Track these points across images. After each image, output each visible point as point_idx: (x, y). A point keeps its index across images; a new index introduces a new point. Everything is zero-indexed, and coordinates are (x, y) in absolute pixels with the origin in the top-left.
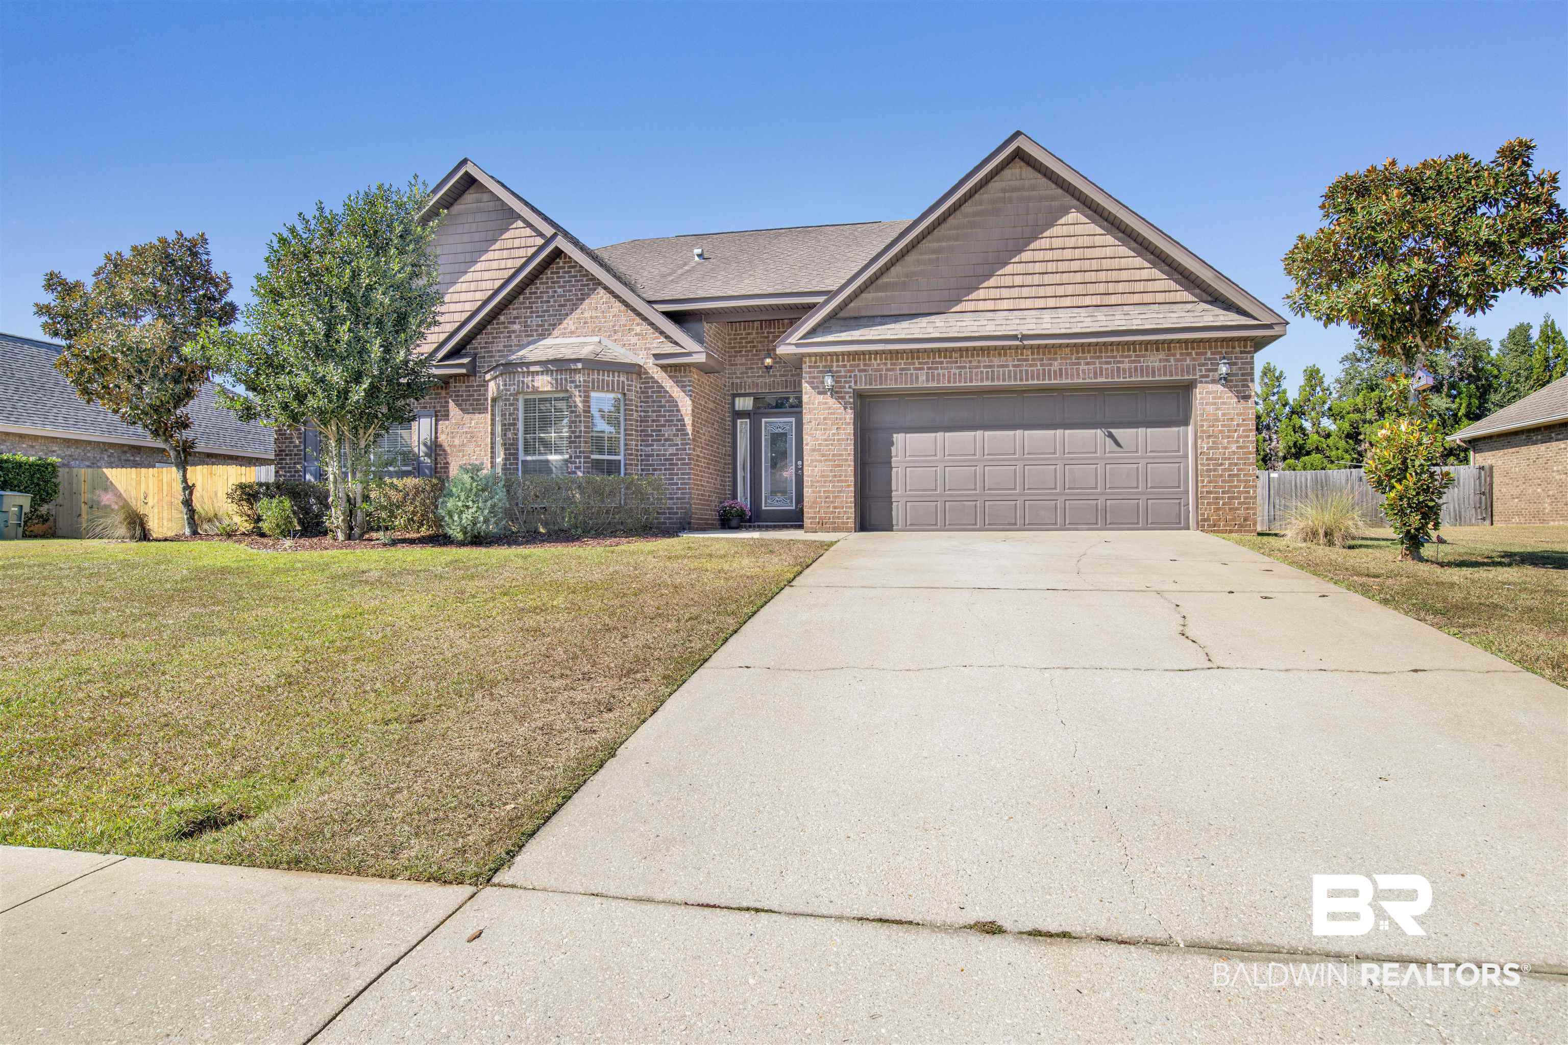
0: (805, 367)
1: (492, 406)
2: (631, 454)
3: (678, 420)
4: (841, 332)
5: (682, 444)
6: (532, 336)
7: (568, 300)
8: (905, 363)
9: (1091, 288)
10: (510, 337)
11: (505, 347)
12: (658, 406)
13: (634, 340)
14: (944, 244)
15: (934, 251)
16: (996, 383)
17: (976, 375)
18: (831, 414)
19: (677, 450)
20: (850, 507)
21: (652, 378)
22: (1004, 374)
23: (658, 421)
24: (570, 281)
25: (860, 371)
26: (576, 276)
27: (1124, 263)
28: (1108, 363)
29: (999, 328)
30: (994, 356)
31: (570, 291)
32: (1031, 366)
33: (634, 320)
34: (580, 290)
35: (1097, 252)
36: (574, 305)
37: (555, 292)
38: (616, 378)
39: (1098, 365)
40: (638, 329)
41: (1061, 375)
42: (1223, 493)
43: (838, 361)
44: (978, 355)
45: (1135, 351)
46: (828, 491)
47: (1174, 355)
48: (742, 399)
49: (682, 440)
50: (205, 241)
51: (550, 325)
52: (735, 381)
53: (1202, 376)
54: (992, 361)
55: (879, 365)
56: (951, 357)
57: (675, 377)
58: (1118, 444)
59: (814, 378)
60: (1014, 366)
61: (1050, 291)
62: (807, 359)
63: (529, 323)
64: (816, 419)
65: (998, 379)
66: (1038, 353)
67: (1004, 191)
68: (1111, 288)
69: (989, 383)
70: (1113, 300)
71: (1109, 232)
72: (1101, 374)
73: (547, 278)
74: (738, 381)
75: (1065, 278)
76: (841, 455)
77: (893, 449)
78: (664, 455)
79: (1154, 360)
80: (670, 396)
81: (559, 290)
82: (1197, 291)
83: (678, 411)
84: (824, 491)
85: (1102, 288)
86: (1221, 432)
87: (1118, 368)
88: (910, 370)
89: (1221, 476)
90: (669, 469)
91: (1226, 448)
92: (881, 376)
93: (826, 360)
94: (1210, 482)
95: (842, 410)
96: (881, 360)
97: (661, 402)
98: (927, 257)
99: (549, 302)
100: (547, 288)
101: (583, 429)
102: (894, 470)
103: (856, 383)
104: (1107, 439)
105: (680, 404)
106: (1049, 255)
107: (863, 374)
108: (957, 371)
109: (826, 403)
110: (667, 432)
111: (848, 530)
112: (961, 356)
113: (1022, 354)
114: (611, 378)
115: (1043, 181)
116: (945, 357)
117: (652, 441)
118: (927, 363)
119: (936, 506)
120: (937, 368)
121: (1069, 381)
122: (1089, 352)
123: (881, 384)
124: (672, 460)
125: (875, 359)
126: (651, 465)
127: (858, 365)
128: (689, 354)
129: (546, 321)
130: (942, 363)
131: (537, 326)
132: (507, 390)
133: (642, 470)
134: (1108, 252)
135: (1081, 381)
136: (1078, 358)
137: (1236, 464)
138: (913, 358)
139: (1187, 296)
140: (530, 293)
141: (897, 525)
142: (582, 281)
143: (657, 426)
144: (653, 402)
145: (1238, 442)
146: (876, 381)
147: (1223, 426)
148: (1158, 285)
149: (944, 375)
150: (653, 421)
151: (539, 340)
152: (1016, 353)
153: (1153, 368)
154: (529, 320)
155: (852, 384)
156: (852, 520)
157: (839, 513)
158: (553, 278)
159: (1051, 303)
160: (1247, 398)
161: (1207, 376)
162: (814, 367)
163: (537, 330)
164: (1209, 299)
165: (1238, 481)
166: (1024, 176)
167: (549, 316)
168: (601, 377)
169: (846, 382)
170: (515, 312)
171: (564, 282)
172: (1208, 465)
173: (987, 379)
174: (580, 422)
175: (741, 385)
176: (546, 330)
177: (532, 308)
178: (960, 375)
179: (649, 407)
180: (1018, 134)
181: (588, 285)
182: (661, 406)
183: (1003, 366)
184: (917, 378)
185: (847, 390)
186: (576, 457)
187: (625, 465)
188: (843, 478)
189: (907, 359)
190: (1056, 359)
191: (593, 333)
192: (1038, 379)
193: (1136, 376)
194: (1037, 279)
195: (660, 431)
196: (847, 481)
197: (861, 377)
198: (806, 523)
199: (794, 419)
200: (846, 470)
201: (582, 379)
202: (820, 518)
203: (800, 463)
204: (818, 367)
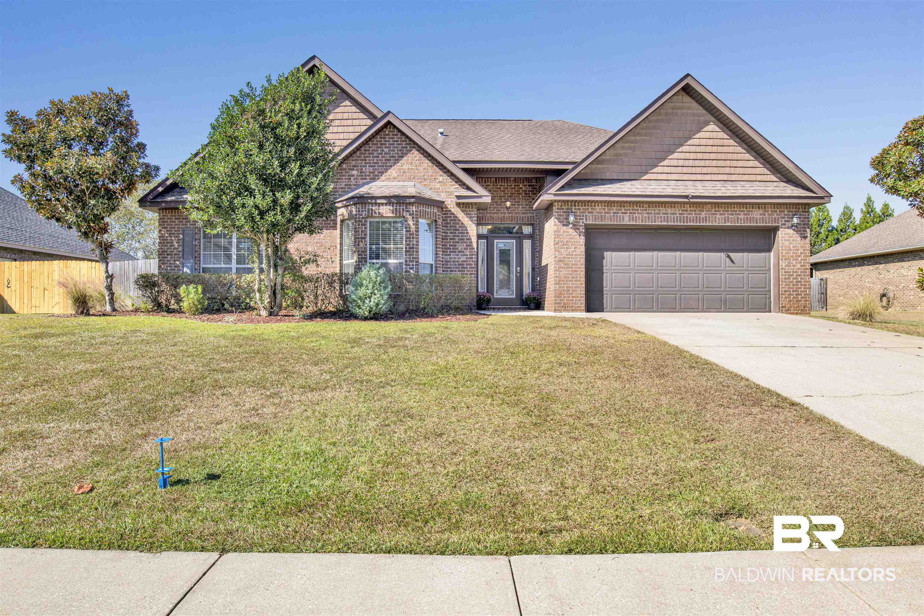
0: (555, 209)
1: (341, 225)
2: (439, 261)
3: (467, 239)
4: (580, 188)
5: (470, 255)
6: (366, 179)
7: (392, 157)
8: (616, 210)
9: (722, 170)
10: (350, 179)
11: (346, 185)
12: (454, 230)
13: (438, 186)
14: (638, 138)
15: (632, 142)
16: (669, 224)
17: (658, 218)
18: (571, 238)
19: (466, 258)
20: (582, 297)
21: (450, 211)
22: (674, 219)
23: (454, 239)
24: (394, 144)
25: (589, 212)
26: (398, 141)
27: (740, 156)
28: (732, 214)
29: (674, 191)
30: (668, 207)
31: (394, 151)
32: (689, 214)
33: (438, 172)
34: (401, 150)
35: (725, 149)
36: (396, 160)
37: (383, 150)
38: (432, 210)
39: (726, 215)
40: (441, 179)
41: (706, 221)
42: (793, 291)
43: (575, 206)
44: (659, 206)
45: (746, 208)
46: (569, 287)
47: (768, 211)
48: (482, 227)
49: (470, 252)
50: (128, 97)
51: (379, 172)
53: (782, 224)
54: (666, 210)
55: (600, 209)
56: (643, 207)
57: (466, 211)
58: (732, 261)
59: (560, 215)
60: (680, 214)
61: (698, 170)
62: (556, 204)
63: (364, 170)
64: (562, 242)
65: (671, 221)
66: (693, 207)
67: (673, 108)
68: (732, 170)
69: (665, 223)
70: (733, 178)
71: (731, 138)
72: (728, 221)
73: (377, 141)
75: (708, 163)
76: (577, 264)
77: (604, 261)
78: (458, 262)
79: (757, 214)
80: (462, 223)
81: (386, 150)
82: (779, 175)
83: (467, 233)
84: (567, 287)
85: (727, 170)
86: (792, 256)
87: (738, 218)
88: (619, 213)
89: (792, 282)
90: (462, 271)
91: (794, 266)
92: (602, 216)
93: (568, 205)
94: (786, 285)
95: (578, 236)
96: (602, 207)
97: (456, 227)
98: (627, 145)
99: (378, 157)
100: (377, 147)
101: (415, 243)
102: (605, 274)
103: (586, 220)
104: (727, 259)
105: (468, 229)
106: (698, 149)
107: (590, 215)
108: (647, 215)
109: (568, 232)
110: (460, 247)
111: (581, 311)
112: (649, 207)
113: (684, 207)
114: (429, 210)
115: (695, 105)
116: (640, 207)
117: (450, 252)
118: (629, 210)
119: (630, 297)
120: (635, 213)
121: (710, 224)
122: (721, 208)
123: (602, 221)
124: (464, 265)
125: (598, 206)
126: (449, 268)
127: (588, 209)
128: (480, 197)
129: (376, 169)
130: (638, 210)
131: (370, 172)
132: (360, 215)
133: (443, 271)
134: (731, 149)
135: (717, 224)
136: (716, 211)
137: (800, 275)
138: (621, 206)
139: (773, 178)
140: (365, 150)
141: (606, 308)
142: (402, 144)
143: (453, 242)
144: (451, 226)
145: (801, 262)
146: (598, 219)
147: (793, 253)
148: (757, 171)
149: (639, 218)
150: (451, 239)
151: (371, 182)
152: (681, 206)
153: (757, 219)
154: (364, 168)
155: (584, 221)
156: (584, 305)
157: (576, 301)
158: (381, 141)
159: (699, 177)
160: (805, 237)
161: (785, 224)
162: (560, 209)
163: (369, 176)
164: (785, 180)
165: (801, 285)
166: (684, 101)
167: (378, 166)
168: (424, 209)
169: (580, 219)
170: (354, 162)
171: (389, 144)
172: (785, 275)
173: (664, 221)
174: (413, 238)
176: (376, 176)
177: (366, 160)
178: (649, 218)
179: (448, 230)
180: (688, 75)
181: (406, 147)
182: (456, 230)
183: (673, 214)
184: (623, 219)
185: (581, 224)
186: (411, 261)
187: (436, 267)
188: (578, 279)
189: (617, 207)
190: (703, 211)
191: (410, 179)
192: (693, 222)
193: (747, 223)
194: (691, 163)
195: (455, 246)
196: (580, 281)
197: (589, 216)
198: (555, 307)
199: (515, 241)
200: (580, 274)
201: (414, 210)
202: (564, 303)
203: (519, 268)
204: (563, 209)
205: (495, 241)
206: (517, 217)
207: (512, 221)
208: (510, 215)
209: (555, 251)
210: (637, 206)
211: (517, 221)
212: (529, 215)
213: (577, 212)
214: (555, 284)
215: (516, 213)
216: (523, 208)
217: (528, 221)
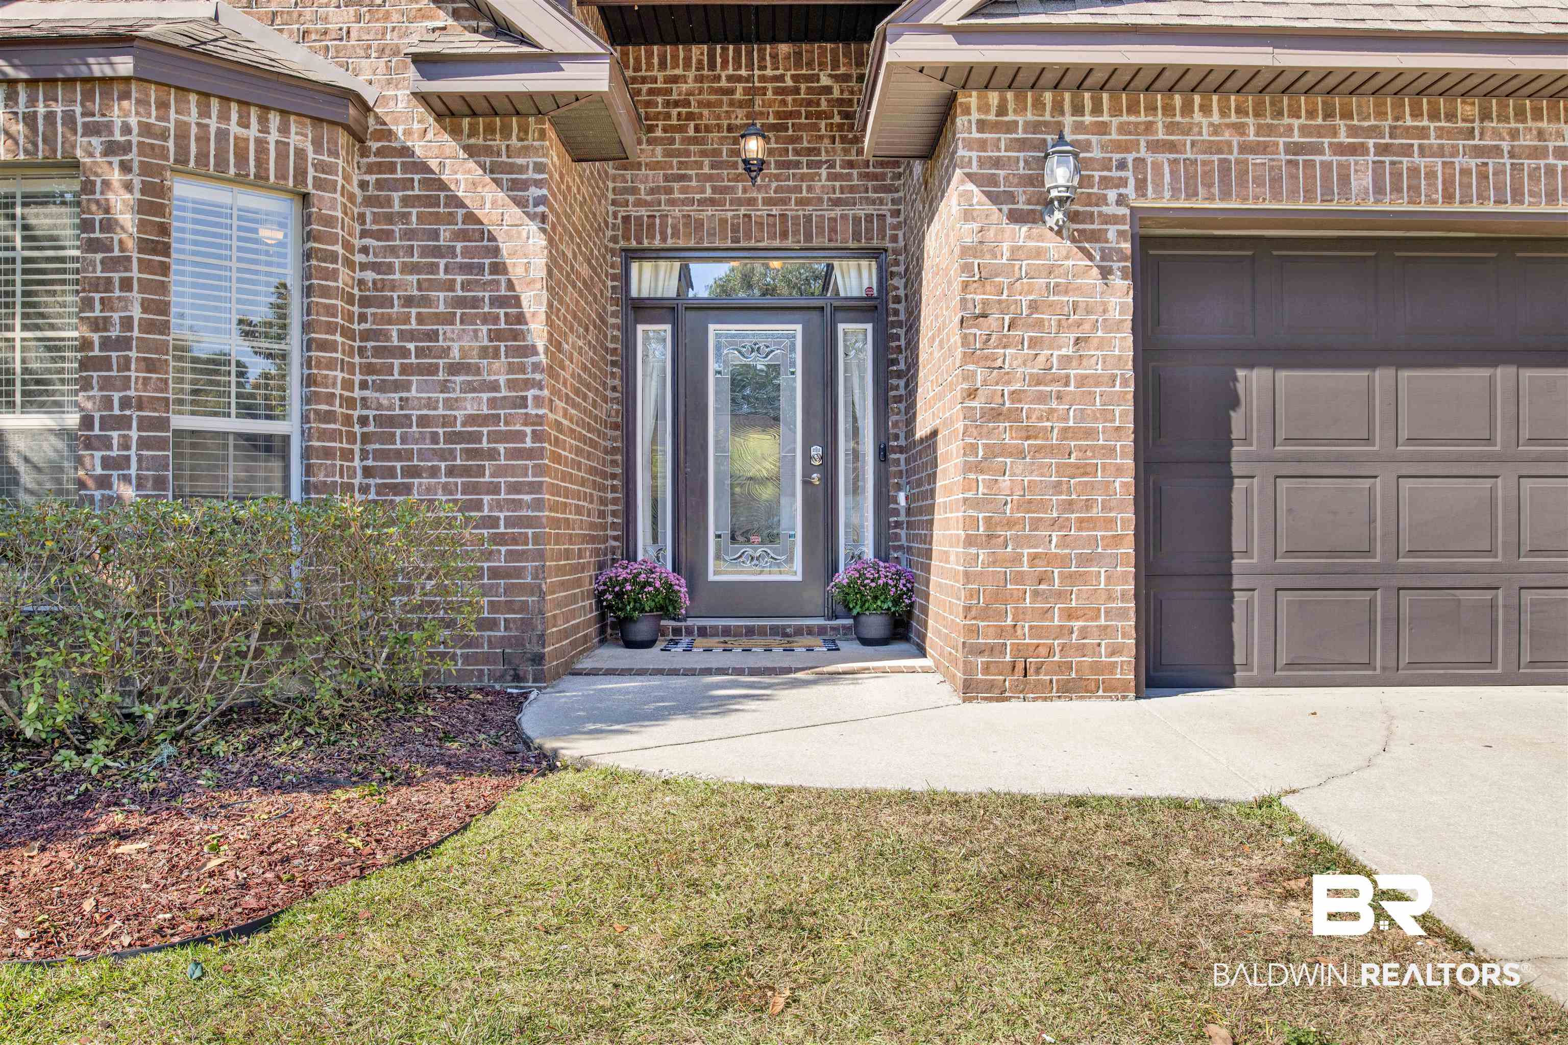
0: (968, 120)
2: (329, 417)
3: (494, 302)
5: (512, 385)
8: (1303, 130)
12: (425, 251)
18: (1056, 289)
19: (492, 403)
20: (1122, 614)
21: (405, 151)
23: (426, 301)
25: (1154, 146)
38: (273, 136)
43: (1078, 110)
46: (1049, 559)
48: (648, 266)
49: (511, 369)
52: (634, 212)
55: (1216, 129)
57: (488, 151)
59: (997, 163)
62: (974, 90)
64: (1004, 308)
74: (643, 212)
76: (1090, 433)
77: (1237, 418)
78: (447, 421)
80: (471, 218)
83: (499, 268)
84: (1034, 558)
88: (1317, 149)
90: (466, 471)
92: (1225, 166)
93: (1038, 105)
95: (1094, 278)
96: (1224, 113)
97: (435, 235)
101: (137, 313)
102: (1239, 484)
103: (1141, 186)
105: (505, 246)
107: (1164, 158)
108: (1473, 163)
109: (1039, 253)
110: (460, 341)
111: (1113, 690)
114: (253, 132)
116: (1434, 116)
117: (404, 370)
118: (1374, 131)
119: (1372, 603)
120: (1407, 151)
123: (1226, 195)
124: (476, 437)
125: (1206, 109)
126: (398, 455)
127: (1149, 127)
128: (552, 65)
130: (1423, 133)
133: (368, 472)
138: (1328, 115)
141: (1247, 665)
143: (420, 319)
144: (409, 234)
146: (1209, 185)
149: (1430, 174)
150: (409, 301)
155: (1130, 190)
156: (1127, 658)
157: (1084, 633)
162: (996, 127)
168: (213, 124)
169: (1106, 182)
174: (126, 285)
175: (651, 226)
179: (393, 251)
182: (437, 252)
184: (1345, 180)
185: (1111, 209)
186: (108, 423)
187: (307, 453)
188: (1096, 512)
189: (1311, 114)
195: (433, 336)
196: (1109, 523)
197: (1157, 167)
198: (968, 668)
199: (799, 328)
200: (1107, 485)
201: (133, 121)
202: (1017, 648)
203: (816, 451)
204: (1011, 127)
205: (712, 327)
206: (808, 219)
207: (784, 235)
208: (775, 211)
209: (969, 357)
210: (1417, 114)
211: (808, 237)
212: (861, 211)
213: (1087, 146)
214: (970, 541)
215: (801, 202)
216: (832, 177)
217: (857, 236)
